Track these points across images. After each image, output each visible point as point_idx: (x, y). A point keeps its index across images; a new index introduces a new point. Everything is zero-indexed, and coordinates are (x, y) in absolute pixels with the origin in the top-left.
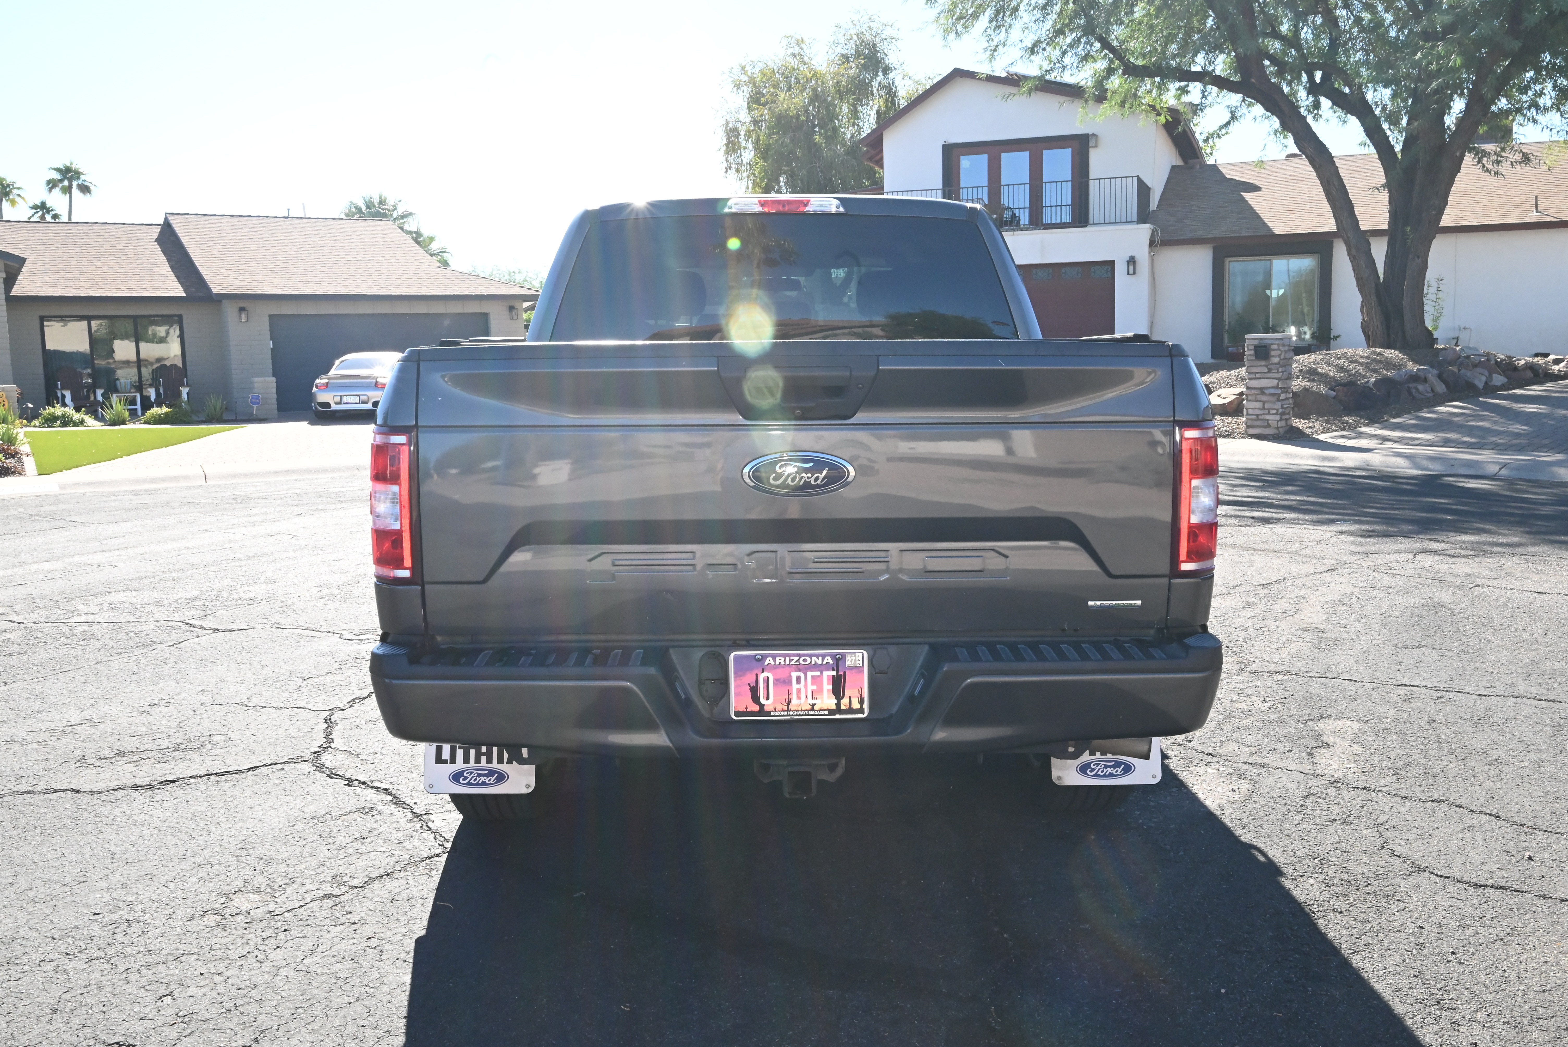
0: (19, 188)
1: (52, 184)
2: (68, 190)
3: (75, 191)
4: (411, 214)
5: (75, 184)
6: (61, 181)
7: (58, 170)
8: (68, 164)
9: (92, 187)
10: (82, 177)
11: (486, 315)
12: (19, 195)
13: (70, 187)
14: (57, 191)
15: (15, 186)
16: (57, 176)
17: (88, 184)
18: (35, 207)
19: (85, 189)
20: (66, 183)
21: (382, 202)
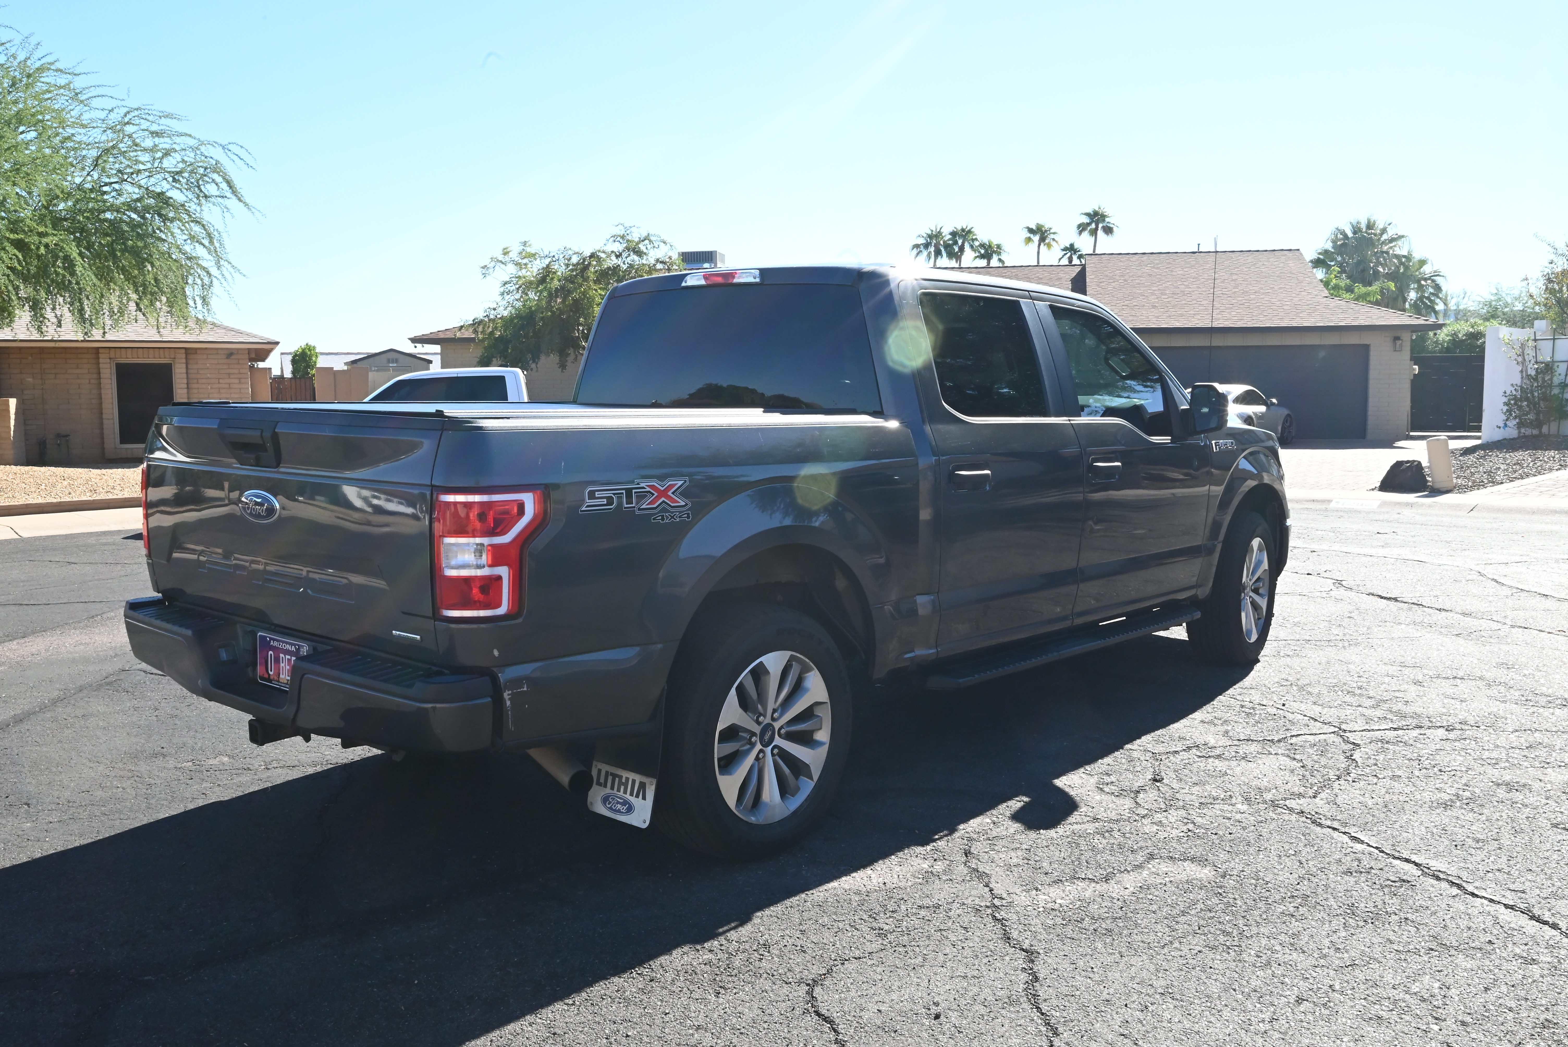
0: (1054, 233)
1: (1082, 228)
2: (1094, 233)
3: (1100, 233)
4: (1403, 236)
5: (1100, 225)
6: (1089, 224)
7: (1088, 214)
8: (1097, 209)
9: (1115, 229)
10: (1107, 220)
11: (1366, 348)
12: (1054, 239)
13: (1096, 229)
14: (1086, 234)
15: (1051, 231)
16: (1086, 220)
17: (1112, 226)
18: (1065, 249)
19: (1108, 230)
20: (1093, 226)
21: (1370, 226)
